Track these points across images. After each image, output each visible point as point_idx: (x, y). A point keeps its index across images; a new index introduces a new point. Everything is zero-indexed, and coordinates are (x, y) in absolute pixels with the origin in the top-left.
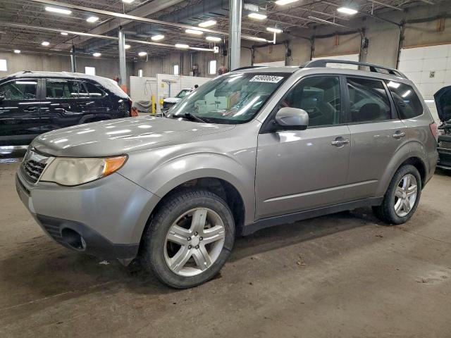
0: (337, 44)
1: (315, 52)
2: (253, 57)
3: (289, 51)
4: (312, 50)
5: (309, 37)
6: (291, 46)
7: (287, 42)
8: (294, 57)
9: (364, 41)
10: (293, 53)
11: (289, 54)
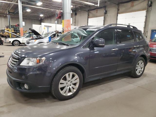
0: (132, 6)
1: (120, 11)
2: (88, 15)
3: (106, 11)
4: (118, 10)
5: (117, 3)
6: (107, 9)
7: (105, 7)
8: (109, 14)
9: (150, 3)
10: (108, 12)
11: (106, 13)
